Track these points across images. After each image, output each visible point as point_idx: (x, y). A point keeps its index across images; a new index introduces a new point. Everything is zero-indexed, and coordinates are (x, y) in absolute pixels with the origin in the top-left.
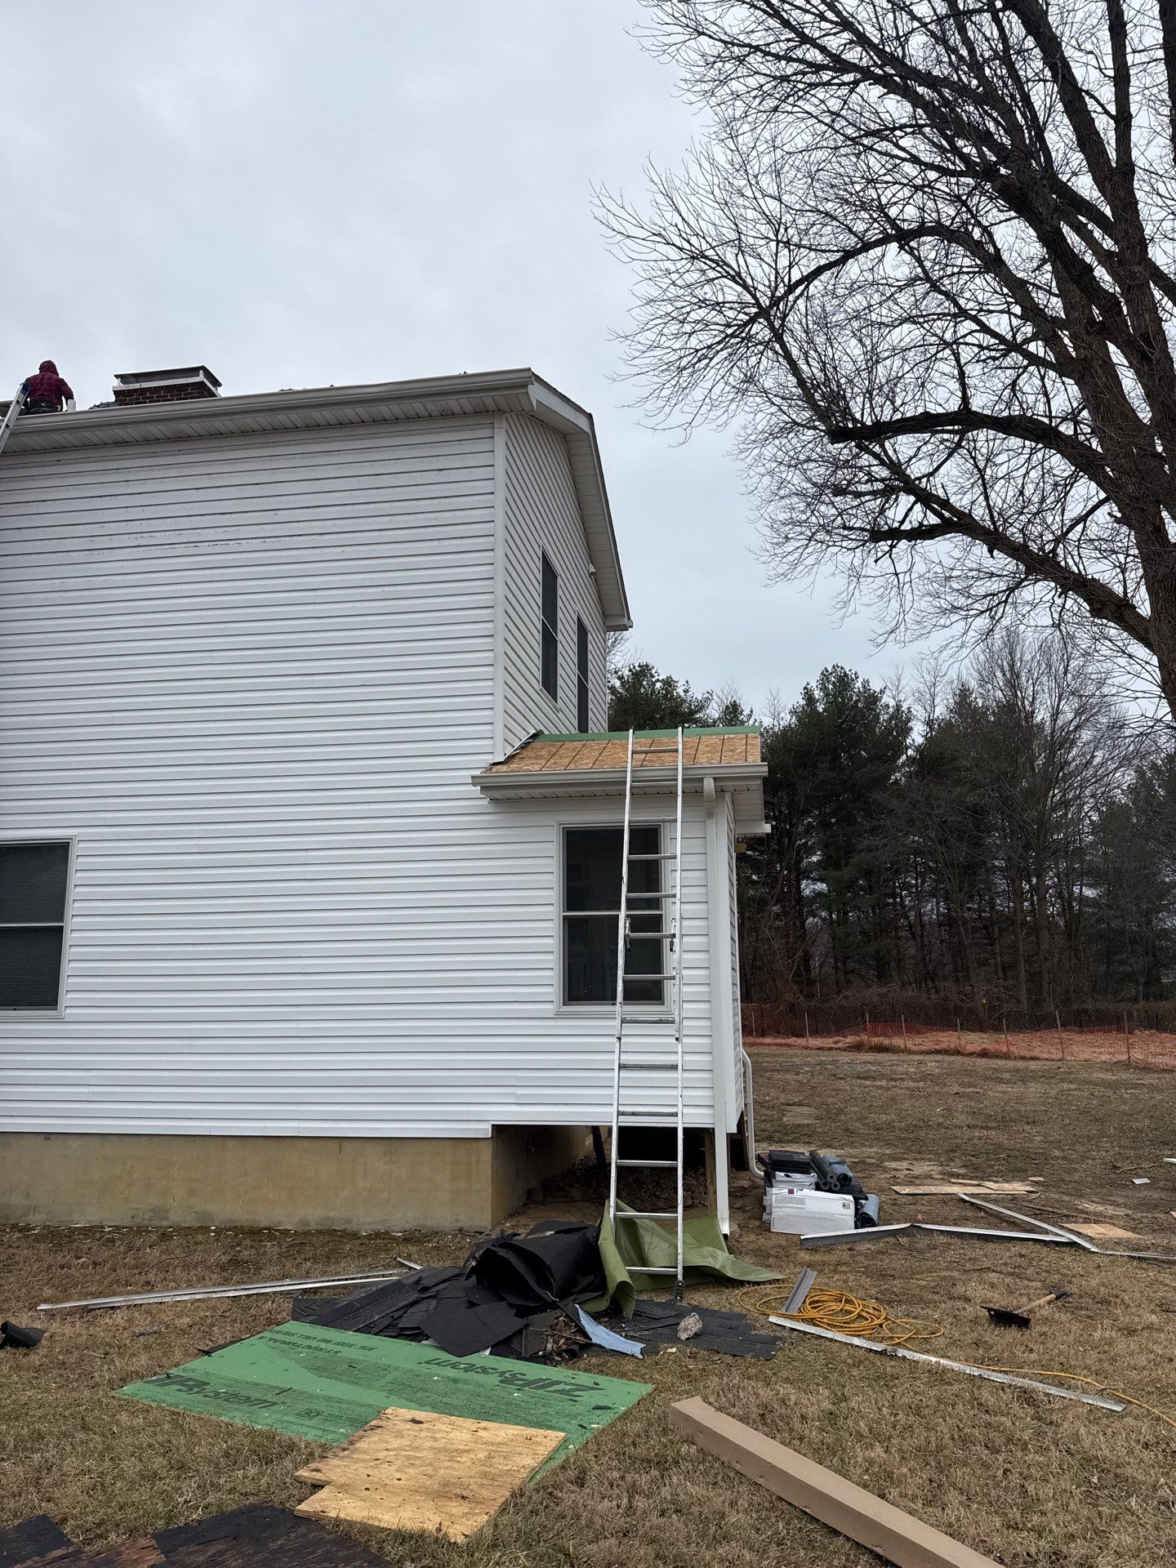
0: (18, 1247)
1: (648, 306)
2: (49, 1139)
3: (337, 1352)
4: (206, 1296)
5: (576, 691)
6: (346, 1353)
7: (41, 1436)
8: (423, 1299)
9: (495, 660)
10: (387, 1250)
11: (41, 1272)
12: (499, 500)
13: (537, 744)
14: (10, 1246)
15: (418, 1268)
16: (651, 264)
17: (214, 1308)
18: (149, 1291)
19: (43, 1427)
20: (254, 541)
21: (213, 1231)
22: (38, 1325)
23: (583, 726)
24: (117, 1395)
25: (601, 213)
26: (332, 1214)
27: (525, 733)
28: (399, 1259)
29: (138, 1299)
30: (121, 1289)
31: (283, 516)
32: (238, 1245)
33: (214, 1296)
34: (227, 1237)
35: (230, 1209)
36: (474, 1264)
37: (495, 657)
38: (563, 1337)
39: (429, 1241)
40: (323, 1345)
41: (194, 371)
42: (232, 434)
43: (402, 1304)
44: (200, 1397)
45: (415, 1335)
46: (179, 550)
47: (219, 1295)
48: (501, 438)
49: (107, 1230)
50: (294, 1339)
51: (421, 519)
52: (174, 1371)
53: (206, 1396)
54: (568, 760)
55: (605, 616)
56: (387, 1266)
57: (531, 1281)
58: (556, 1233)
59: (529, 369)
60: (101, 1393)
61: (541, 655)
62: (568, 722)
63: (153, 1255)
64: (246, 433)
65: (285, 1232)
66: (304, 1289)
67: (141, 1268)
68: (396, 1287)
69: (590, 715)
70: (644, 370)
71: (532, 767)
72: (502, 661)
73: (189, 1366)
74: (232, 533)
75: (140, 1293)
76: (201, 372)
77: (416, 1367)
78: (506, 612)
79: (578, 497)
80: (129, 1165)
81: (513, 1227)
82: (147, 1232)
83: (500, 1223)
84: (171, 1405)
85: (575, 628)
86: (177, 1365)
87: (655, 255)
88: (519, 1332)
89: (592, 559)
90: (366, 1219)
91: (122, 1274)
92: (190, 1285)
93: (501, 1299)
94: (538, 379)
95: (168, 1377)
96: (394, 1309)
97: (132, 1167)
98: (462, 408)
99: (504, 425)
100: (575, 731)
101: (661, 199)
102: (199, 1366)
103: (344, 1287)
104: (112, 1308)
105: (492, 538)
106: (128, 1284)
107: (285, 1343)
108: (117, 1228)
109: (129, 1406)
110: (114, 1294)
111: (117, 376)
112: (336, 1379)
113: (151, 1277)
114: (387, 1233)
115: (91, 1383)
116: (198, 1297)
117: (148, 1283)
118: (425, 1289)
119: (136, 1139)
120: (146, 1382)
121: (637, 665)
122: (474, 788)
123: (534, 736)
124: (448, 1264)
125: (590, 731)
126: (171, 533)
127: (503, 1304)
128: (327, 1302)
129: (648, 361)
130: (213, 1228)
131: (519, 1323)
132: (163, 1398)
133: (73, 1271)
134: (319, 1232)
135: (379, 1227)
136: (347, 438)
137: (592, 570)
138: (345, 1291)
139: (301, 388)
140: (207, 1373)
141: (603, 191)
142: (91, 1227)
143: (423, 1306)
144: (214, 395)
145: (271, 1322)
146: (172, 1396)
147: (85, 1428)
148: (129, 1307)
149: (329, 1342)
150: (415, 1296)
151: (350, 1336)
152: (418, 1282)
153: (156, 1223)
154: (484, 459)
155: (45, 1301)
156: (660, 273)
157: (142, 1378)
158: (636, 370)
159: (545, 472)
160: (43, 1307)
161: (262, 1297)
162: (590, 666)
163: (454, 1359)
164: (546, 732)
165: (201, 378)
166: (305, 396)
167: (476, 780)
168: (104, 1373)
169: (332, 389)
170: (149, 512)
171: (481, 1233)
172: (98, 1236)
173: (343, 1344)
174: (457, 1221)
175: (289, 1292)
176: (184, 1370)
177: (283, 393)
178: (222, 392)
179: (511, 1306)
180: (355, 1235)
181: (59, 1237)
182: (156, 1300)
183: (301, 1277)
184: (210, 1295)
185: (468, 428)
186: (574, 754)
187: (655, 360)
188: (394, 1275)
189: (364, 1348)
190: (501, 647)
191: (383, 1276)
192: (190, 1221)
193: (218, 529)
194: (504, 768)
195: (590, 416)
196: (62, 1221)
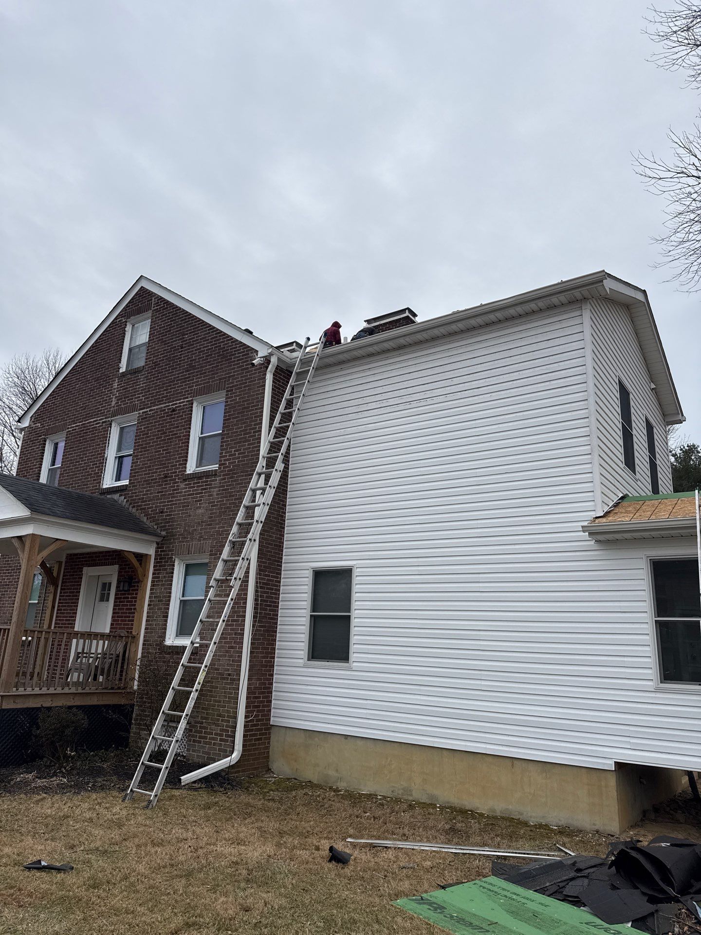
0: (334, 801)
1: (676, 218)
2: (347, 739)
3: (524, 903)
4: (438, 849)
5: (648, 466)
6: (530, 905)
7: (355, 922)
8: (578, 877)
9: (592, 451)
10: (549, 838)
11: (346, 818)
12: (588, 352)
13: (625, 503)
14: (330, 800)
15: (573, 854)
16: (677, 191)
17: (444, 859)
18: (405, 840)
19: (357, 916)
20: (441, 397)
21: (439, 808)
22: (348, 851)
23: (655, 489)
24: (394, 905)
25: (640, 169)
26: (510, 807)
27: (616, 497)
28: (557, 845)
29: (400, 844)
30: (389, 836)
31: (456, 381)
32: (454, 819)
33: (444, 850)
34: (447, 813)
35: (447, 795)
36: (613, 858)
37: (592, 449)
38: (686, 925)
39: (576, 836)
40: (514, 897)
41: (403, 311)
42: (427, 341)
43: (565, 878)
44: (441, 916)
45: (576, 902)
46: (401, 407)
47: (446, 850)
48: (587, 314)
49: (379, 797)
50: (495, 889)
51: (538, 371)
52: (424, 895)
53: (445, 916)
54: (649, 513)
55: (664, 415)
56: (550, 849)
57: (657, 878)
58: (672, 845)
59: (604, 271)
60: (385, 901)
61: (622, 445)
62: (646, 488)
63: (406, 817)
64: (434, 339)
65: (481, 815)
66: (497, 856)
67: (400, 824)
68: (558, 865)
69: (660, 482)
70: (676, 258)
71: (624, 519)
72: (597, 451)
73: (432, 893)
74: (429, 394)
75: (400, 840)
76: (407, 311)
77: (578, 925)
78: (597, 420)
79: (639, 342)
80: (389, 760)
81: (636, 835)
82: (401, 802)
83: (625, 831)
84: (425, 918)
85: (644, 425)
86: (426, 892)
87: (680, 186)
88: (652, 914)
89: (652, 379)
90: (533, 814)
91: (390, 826)
92: (428, 841)
93: (637, 888)
94: (609, 275)
95: (422, 899)
96: (559, 880)
97: (391, 761)
98: (560, 301)
99: (589, 306)
100: (650, 493)
101: (681, 151)
102: (439, 895)
103: (524, 858)
104: (386, 847)
105: (585, 375)
106: (393, 833)
107: (490, 890)
108: (385, 797)
109: (401, 912)
110: (387, 839)
111: (365, 321)
112: (526, 922)
113: (406, 831)
114: (546, 825)
115: (379, 893)
116: (434, 849)
117: (405, 835)
118: (579, 870)
119: (393, 744)
120: (409, 899)
121: (686, 446)
122: (584, 534)
123: (622, 498)
124: (592, 854)
125: (661, 493)
126: (397, 398)
127: (637, 892)
128: (513, 867)
129: (679, 251)
130: (438, 805)
131: (651, 908)
132: (420, 912)
133: (363, 820)
134: (503, 818)
135: (541, 821)
136: (491, 332)
137: (653, 386)
138: (524, 862)
139: (464, 309)
140: (444, 901)
141: (641, 156)
142: (371, 795)
143: (578, 882)
144: (414, 322)
145: (480, 874)
146: (424, 911)
147: (378, 921)
148: (395, 848)
149: (518, 895)
150: (573, 874)
151: (531, 893)
152: (574, 864)
153: (405, 797)
154: (578, 329)
155: (350, 836)
156: (683, 196)
157: (407, 896)
158: (671, 258)
159: (616, 330)
160: (349, 840)
161: (472, 856)
162: (657, 449)
163: (606, 925)
164: (630, 495)
165: (407, 314)
166: (467, 312)
167: (586, 529)
168: (385, 889)
169: (482, 306)
170: (386, 389)
171: (612, 836)
172: (374, 800)
173: (527, 899)
174: (594, 824)
175: (488, 856)
176: (431, 896)
177: (454, 313)
178: (418, 320)
179: (644, 894)
180: (526, 824)
181: (354, 798)
182: (410, 847)
183: (495, 847)
184: (441, 849)
185: (565, 312)
186: (653, 509)
187: (684, 250)
188: (557, 856)
189: (542, 904)
190: (596, 442)
191: (548, 855)
192: (424, 799)
193: (421, 393)
194: (604, 520)
195: (644, 292)
196: (354, 789)
